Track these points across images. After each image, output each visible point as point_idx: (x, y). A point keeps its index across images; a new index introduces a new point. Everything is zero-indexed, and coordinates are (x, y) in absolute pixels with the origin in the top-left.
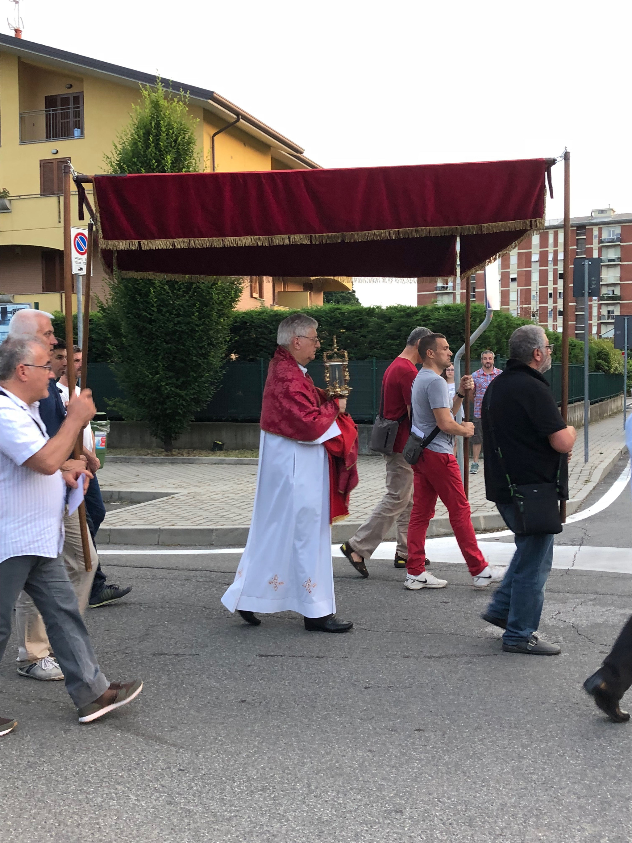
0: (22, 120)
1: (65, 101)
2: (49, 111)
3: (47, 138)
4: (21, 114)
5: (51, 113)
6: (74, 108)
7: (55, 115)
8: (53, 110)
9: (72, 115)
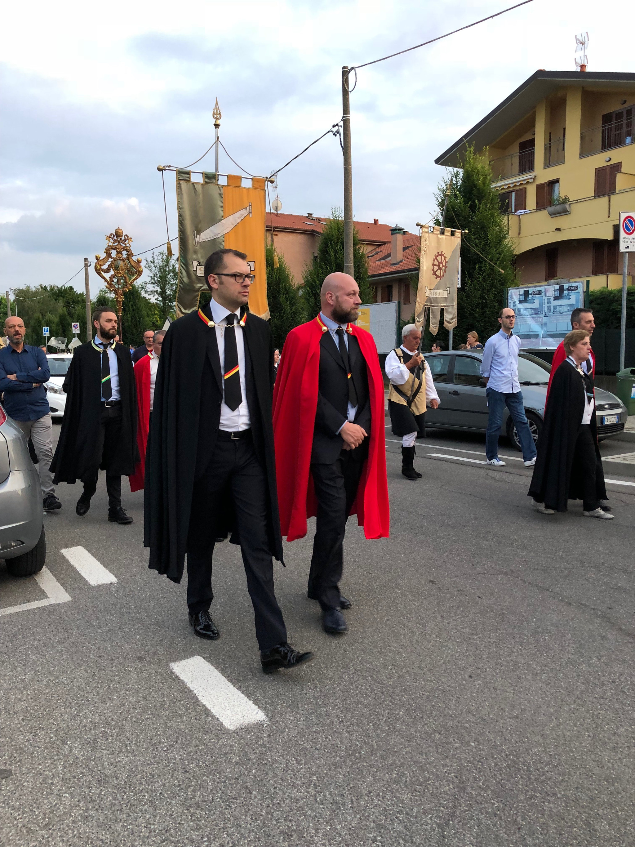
0: (582, 138)
1: (619, 115)
2: (606, 126)
3: (602, 149)
4: (581, 133)
5: (607, 128)
6: (627, 120)
7: (610, 130)
8: (609, 125)
9: (624, 126)
